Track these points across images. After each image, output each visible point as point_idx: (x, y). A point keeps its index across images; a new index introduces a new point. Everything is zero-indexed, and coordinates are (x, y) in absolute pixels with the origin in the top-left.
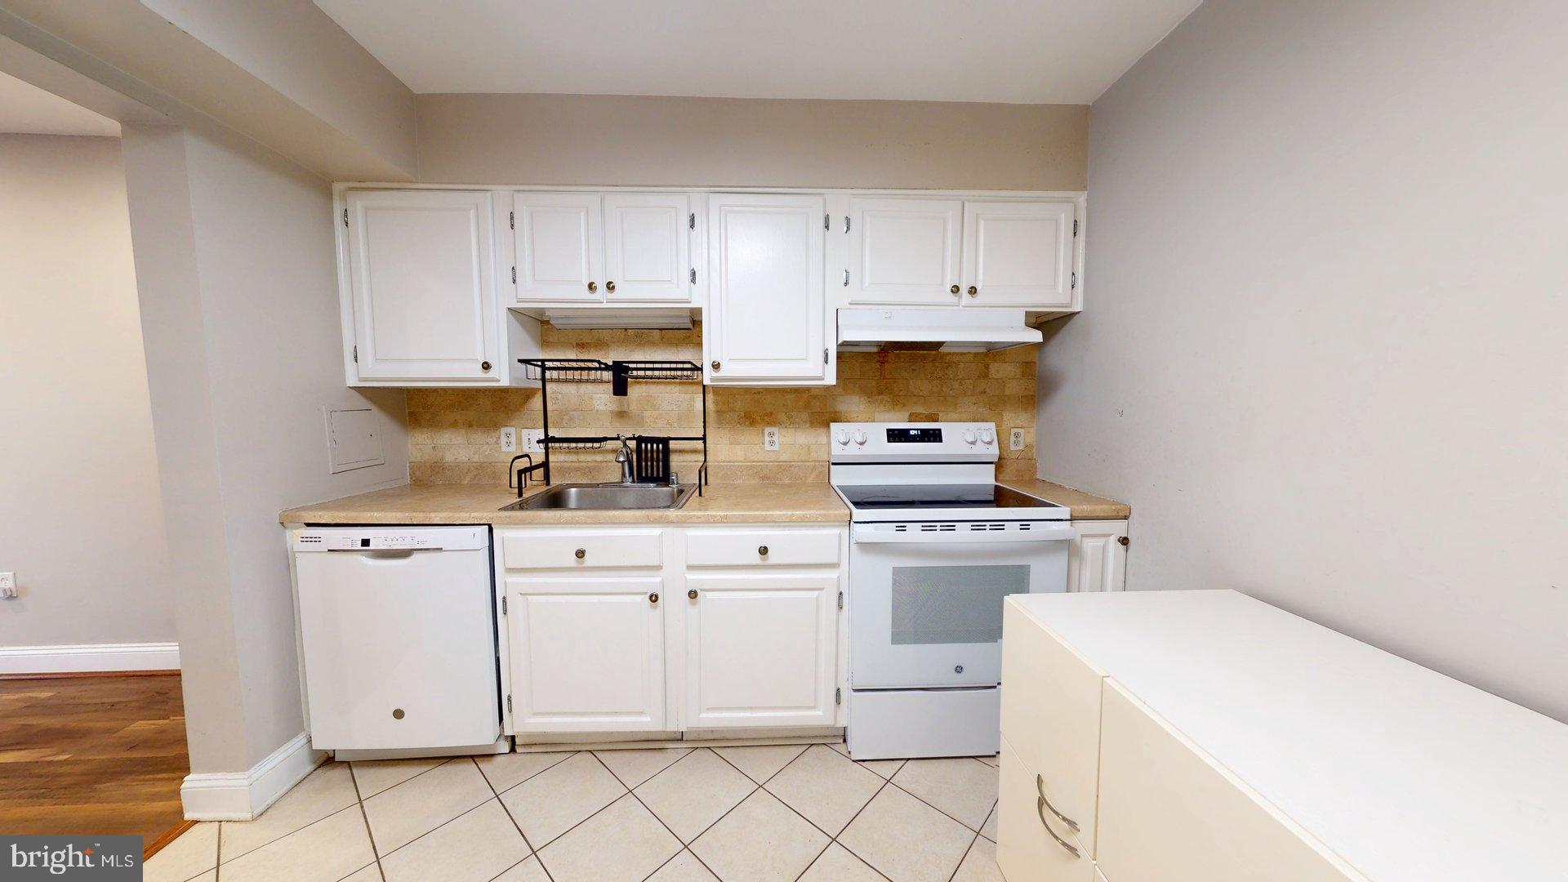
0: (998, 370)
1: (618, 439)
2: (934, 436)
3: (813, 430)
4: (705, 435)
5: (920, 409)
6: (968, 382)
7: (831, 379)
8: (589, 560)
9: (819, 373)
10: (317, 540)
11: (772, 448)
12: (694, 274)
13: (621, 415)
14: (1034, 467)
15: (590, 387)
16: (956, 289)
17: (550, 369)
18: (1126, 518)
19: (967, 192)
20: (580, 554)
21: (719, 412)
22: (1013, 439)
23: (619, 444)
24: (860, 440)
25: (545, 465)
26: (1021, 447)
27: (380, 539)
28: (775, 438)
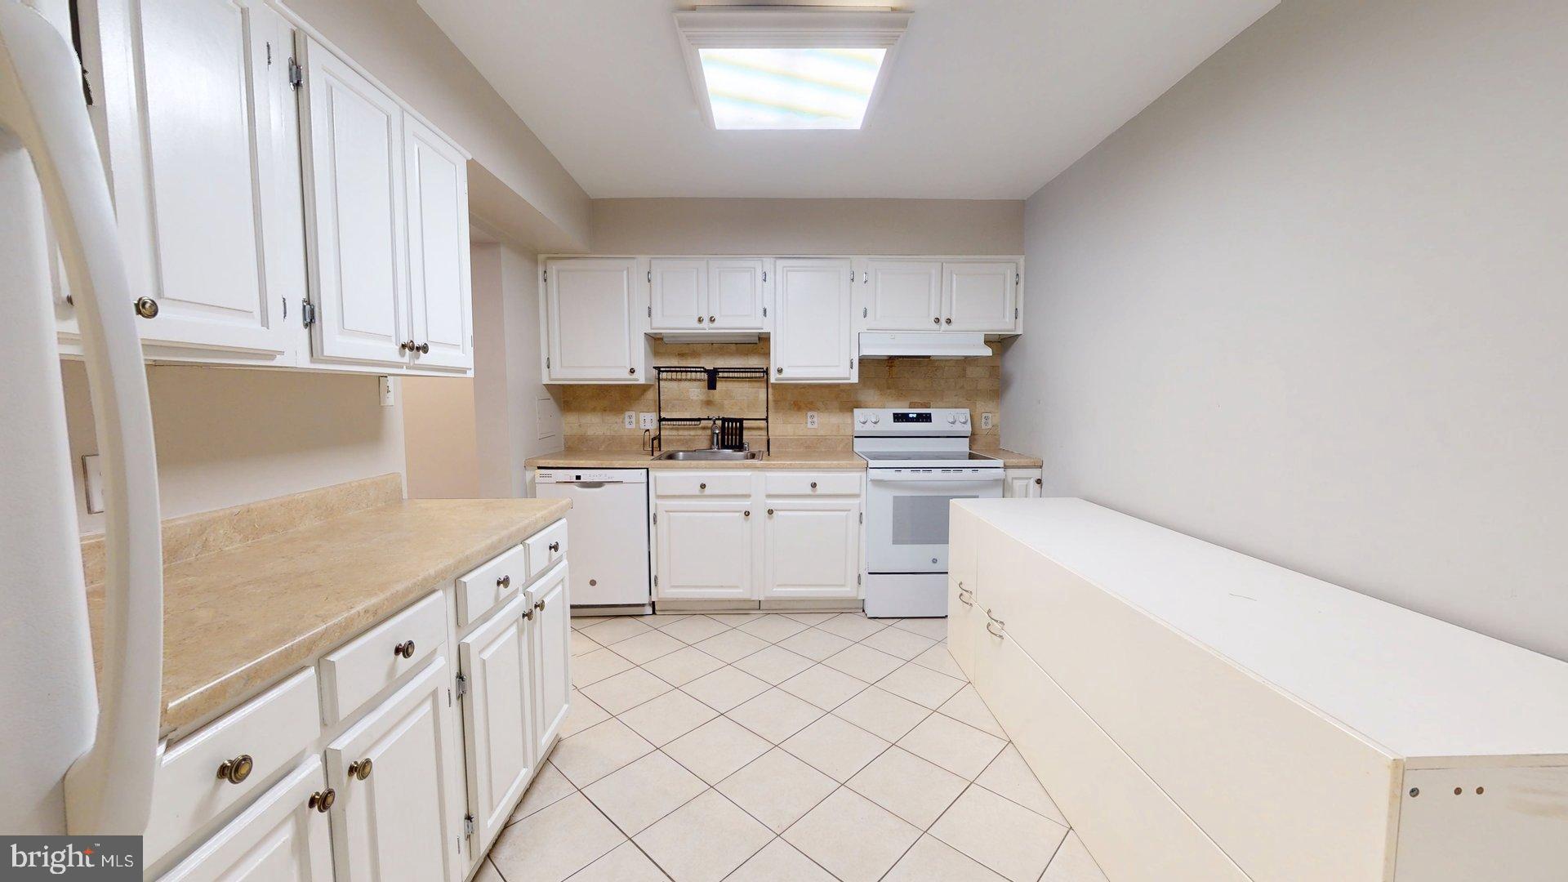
0: (972, 372)
1: (709, 419)
2: (926, 418)
3: (841, 414)
4: (767, 417)
5: (917, 400)
6: (952, 380)
7: (855, 379)
8: (707, 491)
9: (847, 376)
10: (550, 476)
11: (813, 427)
12: (765, 311)
13: (708, 403)
14: (998, 440)
15: (687, 384)
16: (937, 320)
17: (663, 371)
18: (1041, 467)
19: (943, 257)
20: (703, 486)
21: (776, 402)
22: (984, 420)
23: (710, 423)
24: (874, 420)
25: (658, 438)
26: (990, 427)
27: (587, 476)
28: (815, 419)
